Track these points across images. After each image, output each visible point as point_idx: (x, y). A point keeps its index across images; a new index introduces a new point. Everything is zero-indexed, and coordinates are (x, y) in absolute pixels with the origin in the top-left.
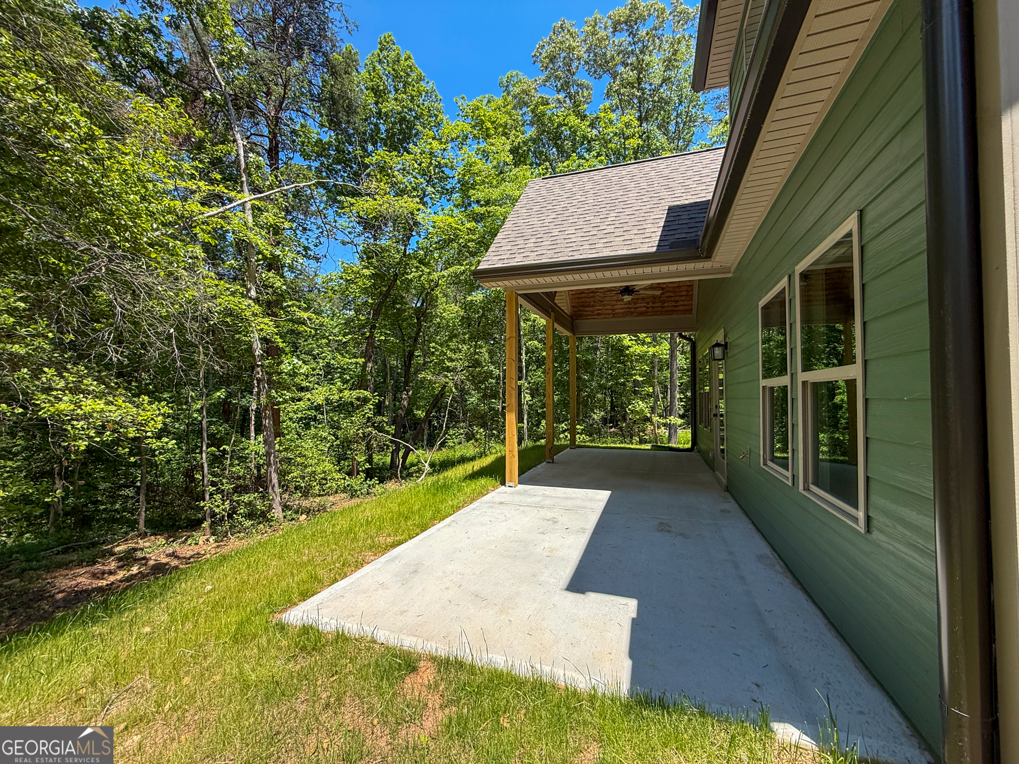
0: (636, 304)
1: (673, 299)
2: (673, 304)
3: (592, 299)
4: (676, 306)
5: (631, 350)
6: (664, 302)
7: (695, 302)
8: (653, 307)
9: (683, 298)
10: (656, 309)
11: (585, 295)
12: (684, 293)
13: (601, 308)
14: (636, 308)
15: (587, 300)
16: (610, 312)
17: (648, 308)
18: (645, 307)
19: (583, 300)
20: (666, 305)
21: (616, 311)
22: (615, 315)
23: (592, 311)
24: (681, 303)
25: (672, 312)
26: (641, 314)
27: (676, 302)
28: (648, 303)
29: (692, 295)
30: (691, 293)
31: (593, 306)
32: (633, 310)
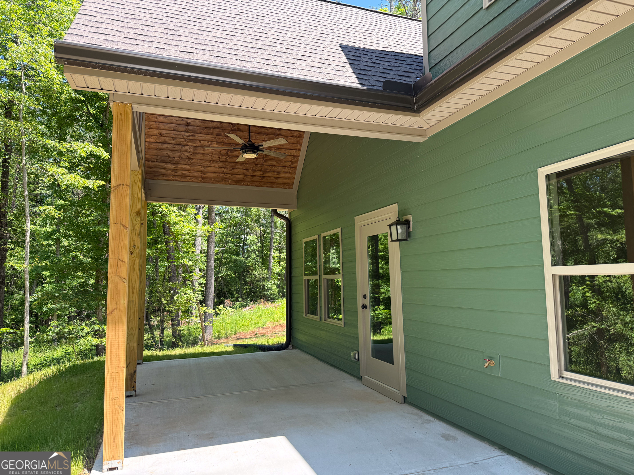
0: (233, 169)
1: (275, 169)
2: (275, 175)
3: (177, 154)
4: (277, 178)
5: (178, 227)
6: (265, 171)
7: (298, 176)
8: (252, 176)
9: (287, 170)
10: (255, 178)
11: (168, 146)
12: (288, 164)
13: (188, 167)
14: (232, 174)
15: (170, 153)
16: (199, 174)
17: (246, 175)
18: (243, 174)
19: (164, 153)
20: (267, 174)
21: (207, 175)
22: (204, 180)
23: (175, 171)
24: (283, 175)
25: (271, 184)
26: (237, 182)
27: (279, 172)
28: (247, 170)
29: (296, 167)
30: (295, 165)
31: (177, 163)
32: (228, 176)
